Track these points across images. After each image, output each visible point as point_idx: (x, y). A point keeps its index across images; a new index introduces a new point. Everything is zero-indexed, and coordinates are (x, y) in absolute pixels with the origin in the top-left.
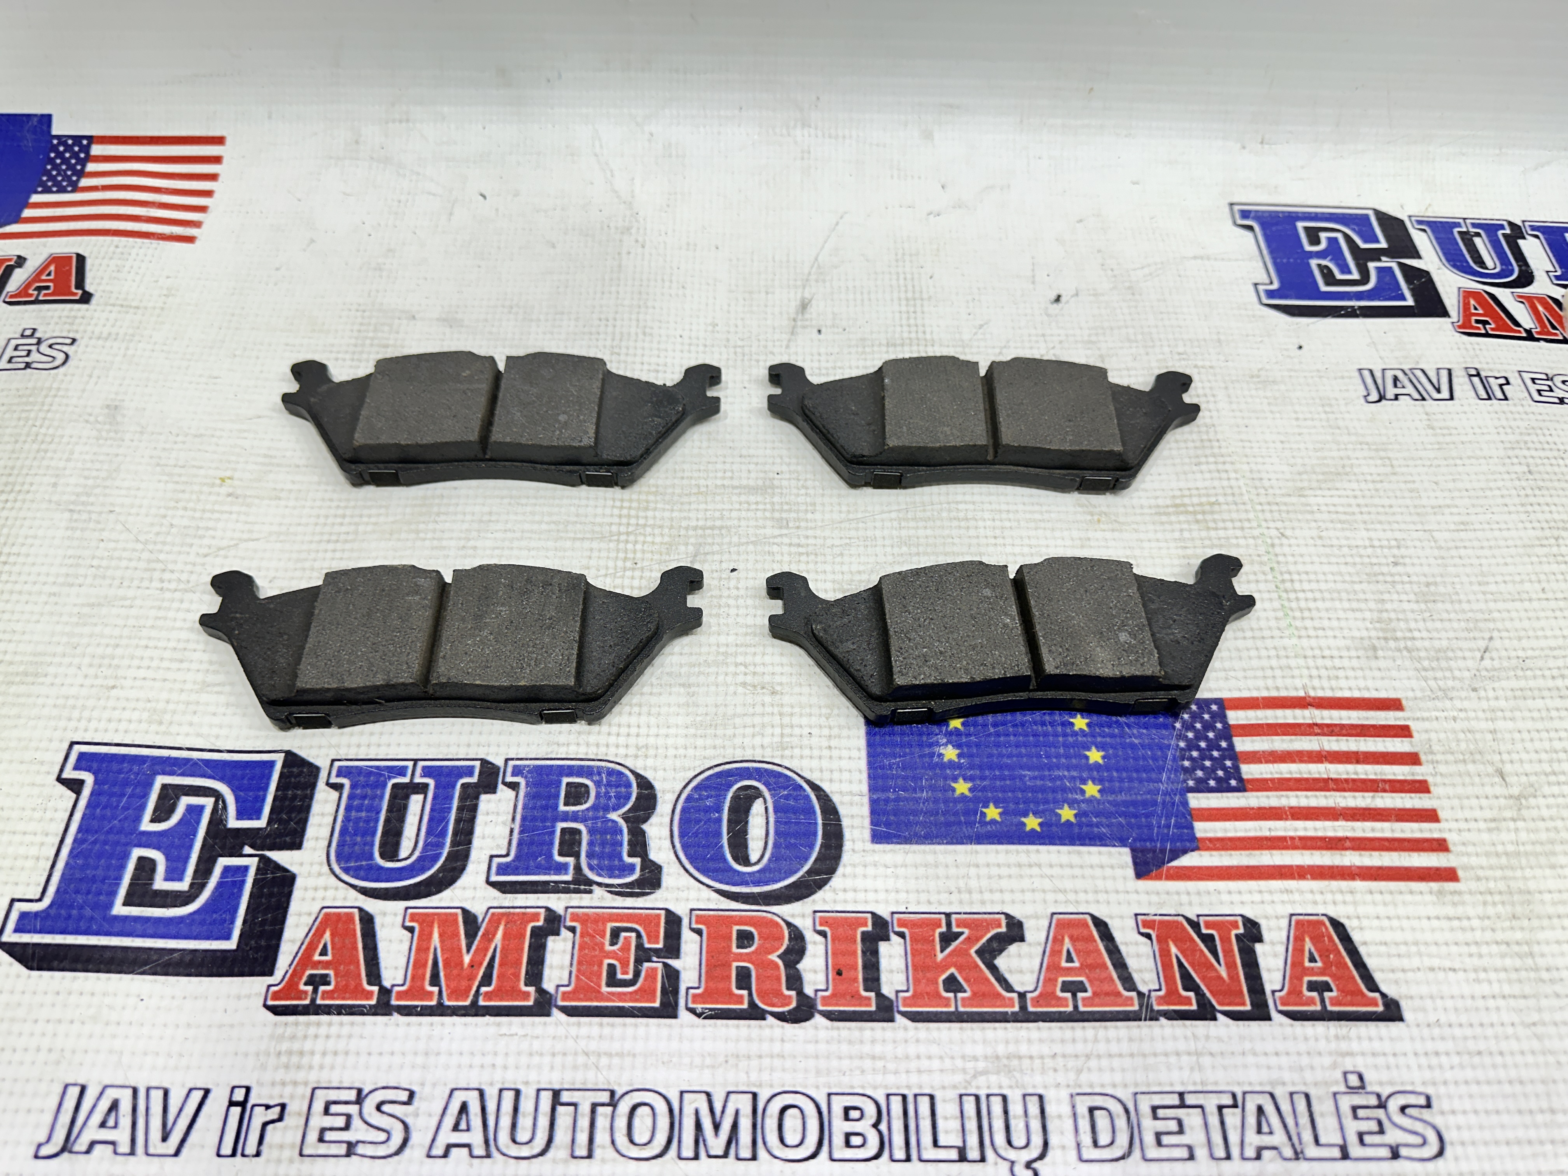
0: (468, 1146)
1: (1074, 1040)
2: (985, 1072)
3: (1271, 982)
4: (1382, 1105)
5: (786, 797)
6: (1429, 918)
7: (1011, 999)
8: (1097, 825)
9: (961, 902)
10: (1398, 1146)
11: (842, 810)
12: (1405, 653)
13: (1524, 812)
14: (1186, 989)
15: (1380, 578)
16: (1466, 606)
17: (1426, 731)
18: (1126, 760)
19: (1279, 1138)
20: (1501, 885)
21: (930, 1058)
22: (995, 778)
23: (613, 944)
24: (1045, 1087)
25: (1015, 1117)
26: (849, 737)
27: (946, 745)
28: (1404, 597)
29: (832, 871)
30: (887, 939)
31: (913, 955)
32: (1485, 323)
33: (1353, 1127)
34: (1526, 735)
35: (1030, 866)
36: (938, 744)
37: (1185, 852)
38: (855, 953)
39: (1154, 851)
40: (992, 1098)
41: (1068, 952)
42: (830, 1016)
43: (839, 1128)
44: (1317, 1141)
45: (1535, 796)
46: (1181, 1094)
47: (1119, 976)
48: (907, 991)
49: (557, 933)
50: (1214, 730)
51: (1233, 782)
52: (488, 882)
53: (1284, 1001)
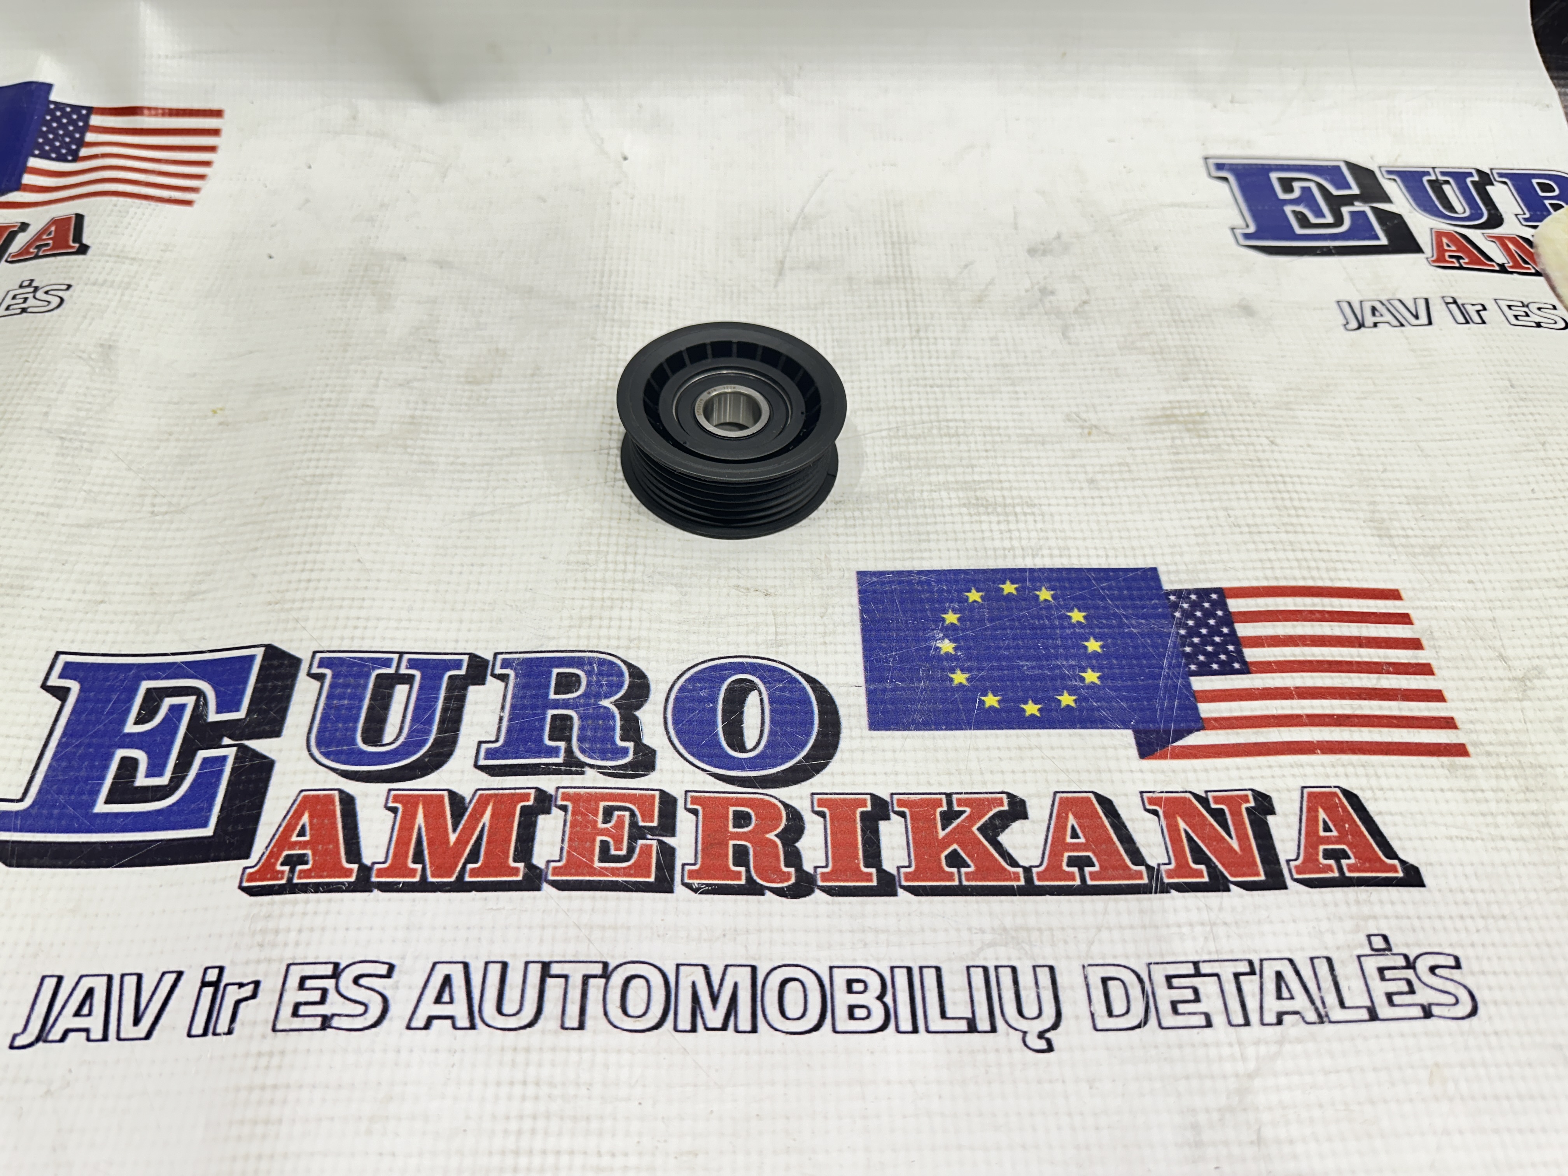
0: (451, 1018)
1: (1083, 913)
2: (993, 944)
3: (1285, 852)
4: (1410, 966)
5: (782, 690)
6: (1442, 790)
7: (1016, 874)
8: (1098, 709)
9: (962, 783)
10: (1430, 1005)
11: (838, 701)
12: (1400, 549)
13: (1530, 693)
14: (1197, 862)
15: (1371, 482)
16: (1457, 507)
17: (1427, 619)
18: (1124, 648)
19: (1301, 1002)
20: (1513, 761)
21: (934, 930)
22: (993, 668)
23: (605, 822)
24: (1056, 958)
25: (1025, 988)
26: (844, 633)
27: (943, 639)
28: (1395, 499)
29: (830, 756)
30: (888, 818)
31: (913, 833)
32: (1458, 258)
33: (1380, 988)
34: (1525, 623)
35: (1031, 748)
36: (934, 638)
37: (1190, 732)
38: (856, 832)
39: (1157, 732)
40: (1001, 970)
41: (1073, 828)
42: (830, 891)
43: (843, 1000)
44: (1342, 1004)
45: (1539, 678)
46: (1196, 964)
47: (1126, 851)
48: (909, 866)
49: (548, 812)
50: (1214, 616)
51: (1237, 666)
52: (476, 766)
53: (1299, 870)
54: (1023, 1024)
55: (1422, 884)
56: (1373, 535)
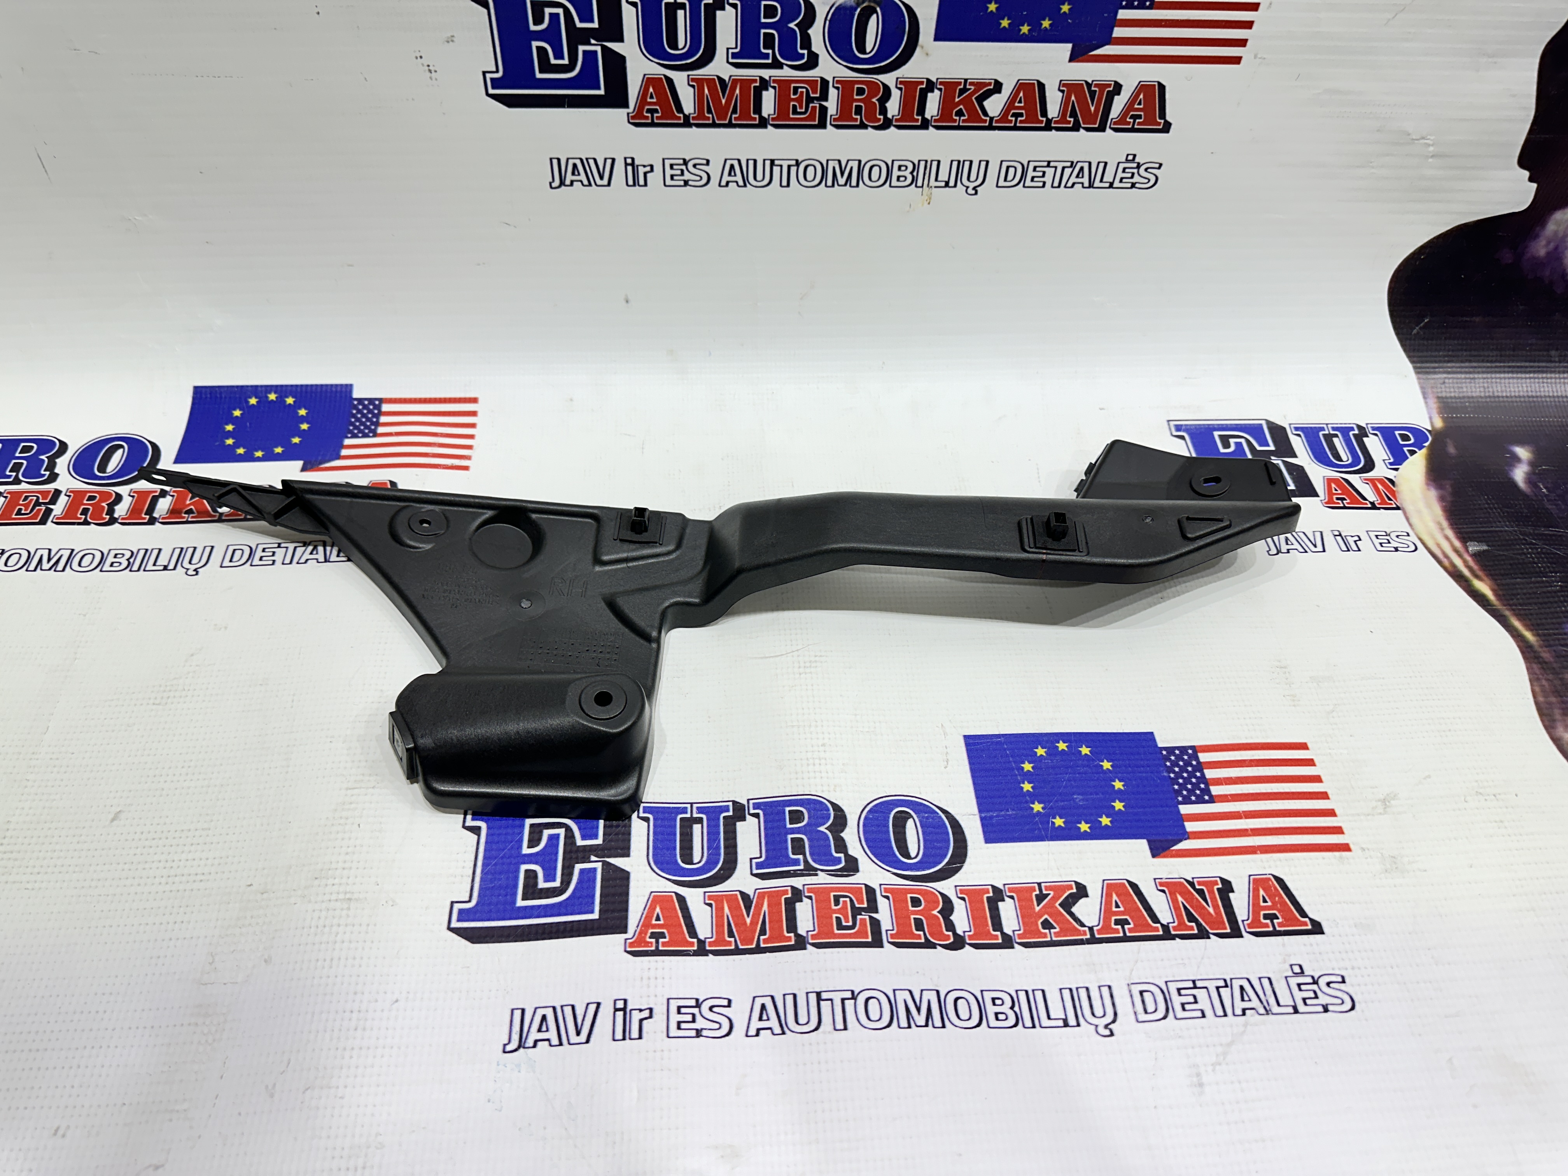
0: (770, 1029)
2: (1074, 975)
3: (1241, 915)
4: (1315, 982)
5: (927, 818)
6: (1335, 873)
7: (1085, 932)
8: (1125, 826)
9: (1046, 876)
10: (1327, 1005)
12: (1307, 715)
13: (1388, 810)
14: (1190, 921)
17: (1324, 762)
18: (1137, 786)
19: (1255, 1003)
20: (1377, 853)
21: (1039, 968)
22: (1057, 800)
23: (836, 905)
24: (1111, 981)
25: (1095, 999)
27: (1024, 781)
28: (1303, 680)
29: (964, 861)
30: (1003, 900)
31: (1020, 909)
32: (1343, 499)
33: (1299, 995)
35: (1086, 853)
36: (1018, 781)
37: (1180, 841)
38: (985, 909)
39: (1162, 841)
40: (1079, 990)
41: (1116, 901)
42: (975, 946)
43: (991, 1010)
44: (1279, 1005)
45: (1394, 800)
46: (1194, 982)
47: (1149, 915)
48: (1020, 930)
49: (801, 901)
50: (1191, 765)
51: (1206, 798)
52: (752, 874)
53: (1250, 926)
54: (1096, 1021)
55: (1322, 933)
56: (1290, 706)
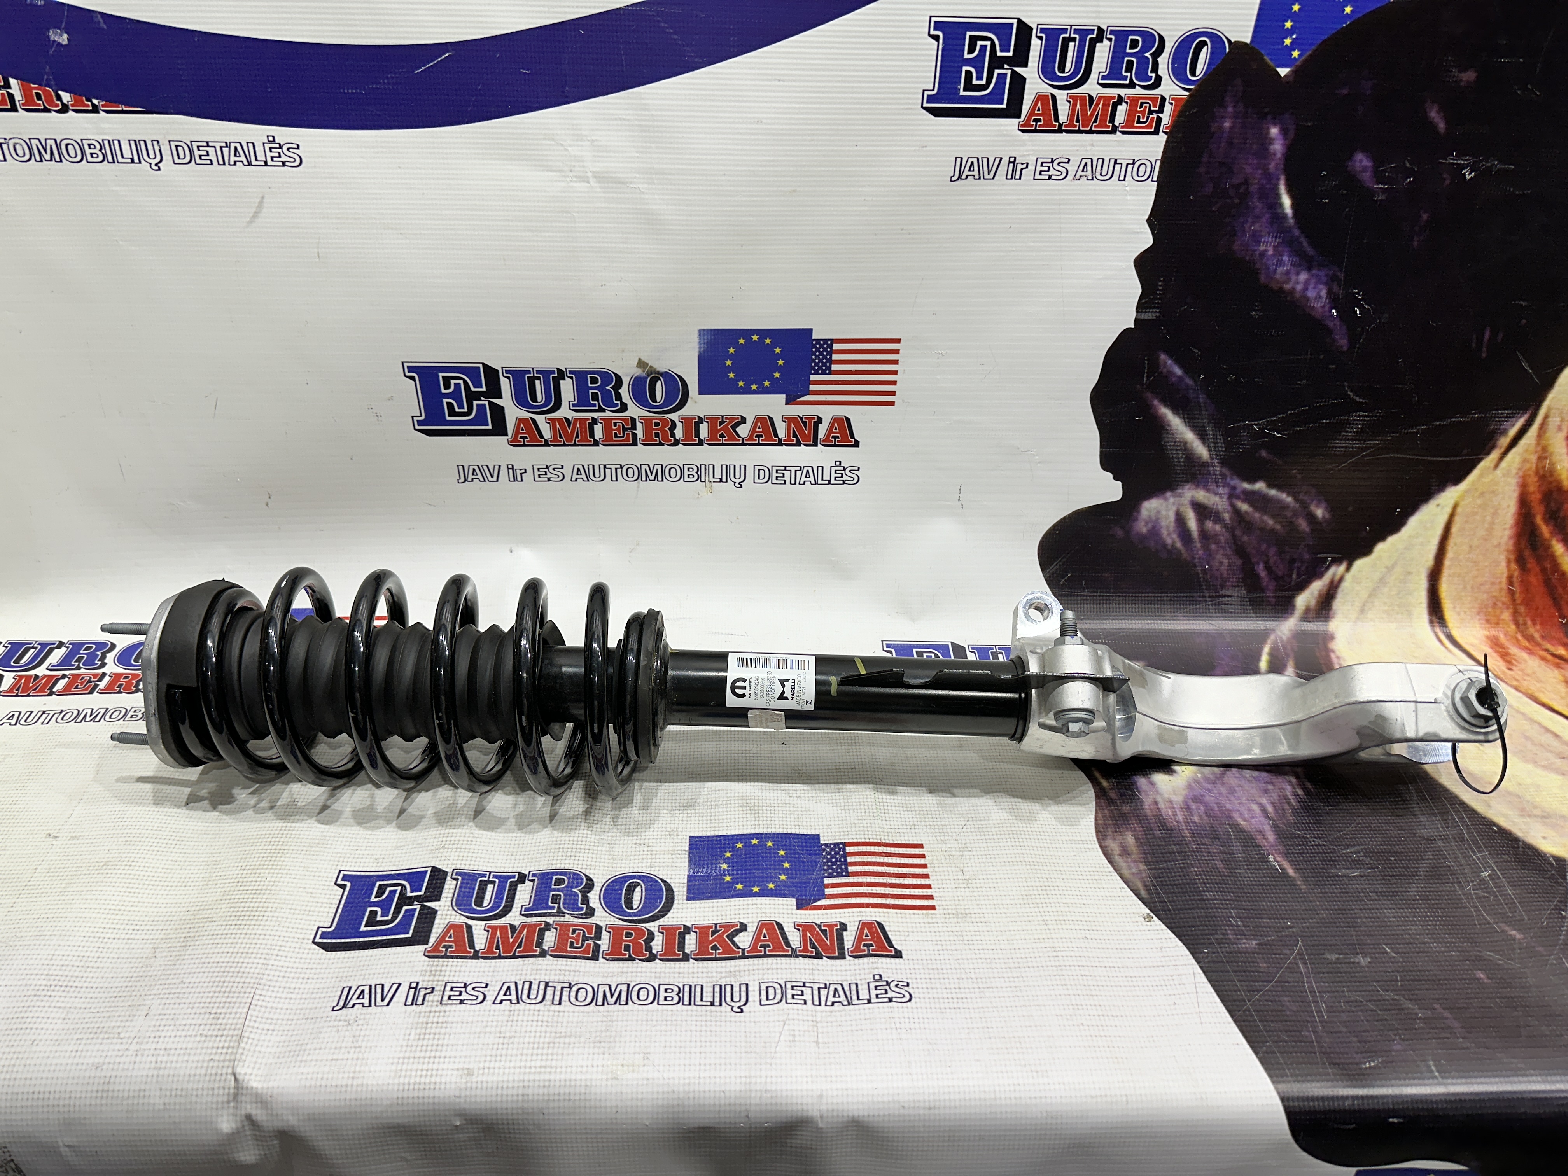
54: (733, 1004)
55: (901, 957)
